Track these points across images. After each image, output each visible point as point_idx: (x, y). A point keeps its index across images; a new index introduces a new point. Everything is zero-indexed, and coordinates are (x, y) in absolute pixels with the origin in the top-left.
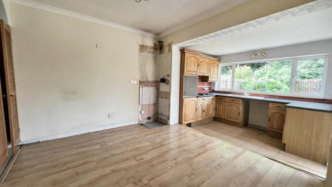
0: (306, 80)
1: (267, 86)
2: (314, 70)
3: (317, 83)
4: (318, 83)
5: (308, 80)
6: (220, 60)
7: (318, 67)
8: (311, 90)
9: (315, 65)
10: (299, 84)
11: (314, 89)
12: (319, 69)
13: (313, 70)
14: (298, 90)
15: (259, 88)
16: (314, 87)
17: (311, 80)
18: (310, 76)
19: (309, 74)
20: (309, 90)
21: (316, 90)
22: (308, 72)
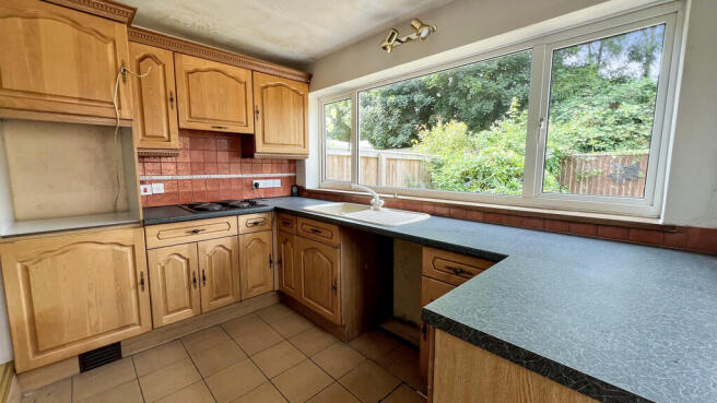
0: (591, 155)
1: (497, 170)
2: (610, 129)
3: (616, 160)
4: (620, 160)
5: (595, 154)
6: (310, 77)
7: (619, 123)
8: (603, 179)
9: (611, 119)
10: (574, 166)
11: (610, 176)
12: (619, 127)
13: (608, 131)
14: (574, 181)
15: (475, 177)
16: (611, 172)
17: (603, 153)
18: (602, 145)
19: (600, 139)
20: (599, 179)
21: (614, 181)
22: (597, 135)
